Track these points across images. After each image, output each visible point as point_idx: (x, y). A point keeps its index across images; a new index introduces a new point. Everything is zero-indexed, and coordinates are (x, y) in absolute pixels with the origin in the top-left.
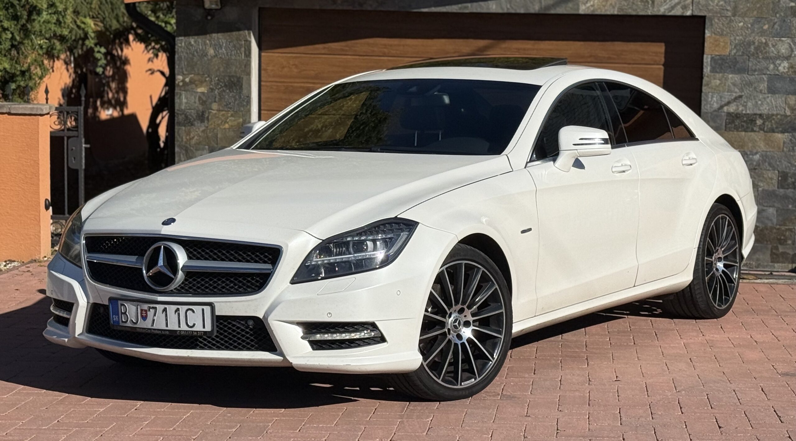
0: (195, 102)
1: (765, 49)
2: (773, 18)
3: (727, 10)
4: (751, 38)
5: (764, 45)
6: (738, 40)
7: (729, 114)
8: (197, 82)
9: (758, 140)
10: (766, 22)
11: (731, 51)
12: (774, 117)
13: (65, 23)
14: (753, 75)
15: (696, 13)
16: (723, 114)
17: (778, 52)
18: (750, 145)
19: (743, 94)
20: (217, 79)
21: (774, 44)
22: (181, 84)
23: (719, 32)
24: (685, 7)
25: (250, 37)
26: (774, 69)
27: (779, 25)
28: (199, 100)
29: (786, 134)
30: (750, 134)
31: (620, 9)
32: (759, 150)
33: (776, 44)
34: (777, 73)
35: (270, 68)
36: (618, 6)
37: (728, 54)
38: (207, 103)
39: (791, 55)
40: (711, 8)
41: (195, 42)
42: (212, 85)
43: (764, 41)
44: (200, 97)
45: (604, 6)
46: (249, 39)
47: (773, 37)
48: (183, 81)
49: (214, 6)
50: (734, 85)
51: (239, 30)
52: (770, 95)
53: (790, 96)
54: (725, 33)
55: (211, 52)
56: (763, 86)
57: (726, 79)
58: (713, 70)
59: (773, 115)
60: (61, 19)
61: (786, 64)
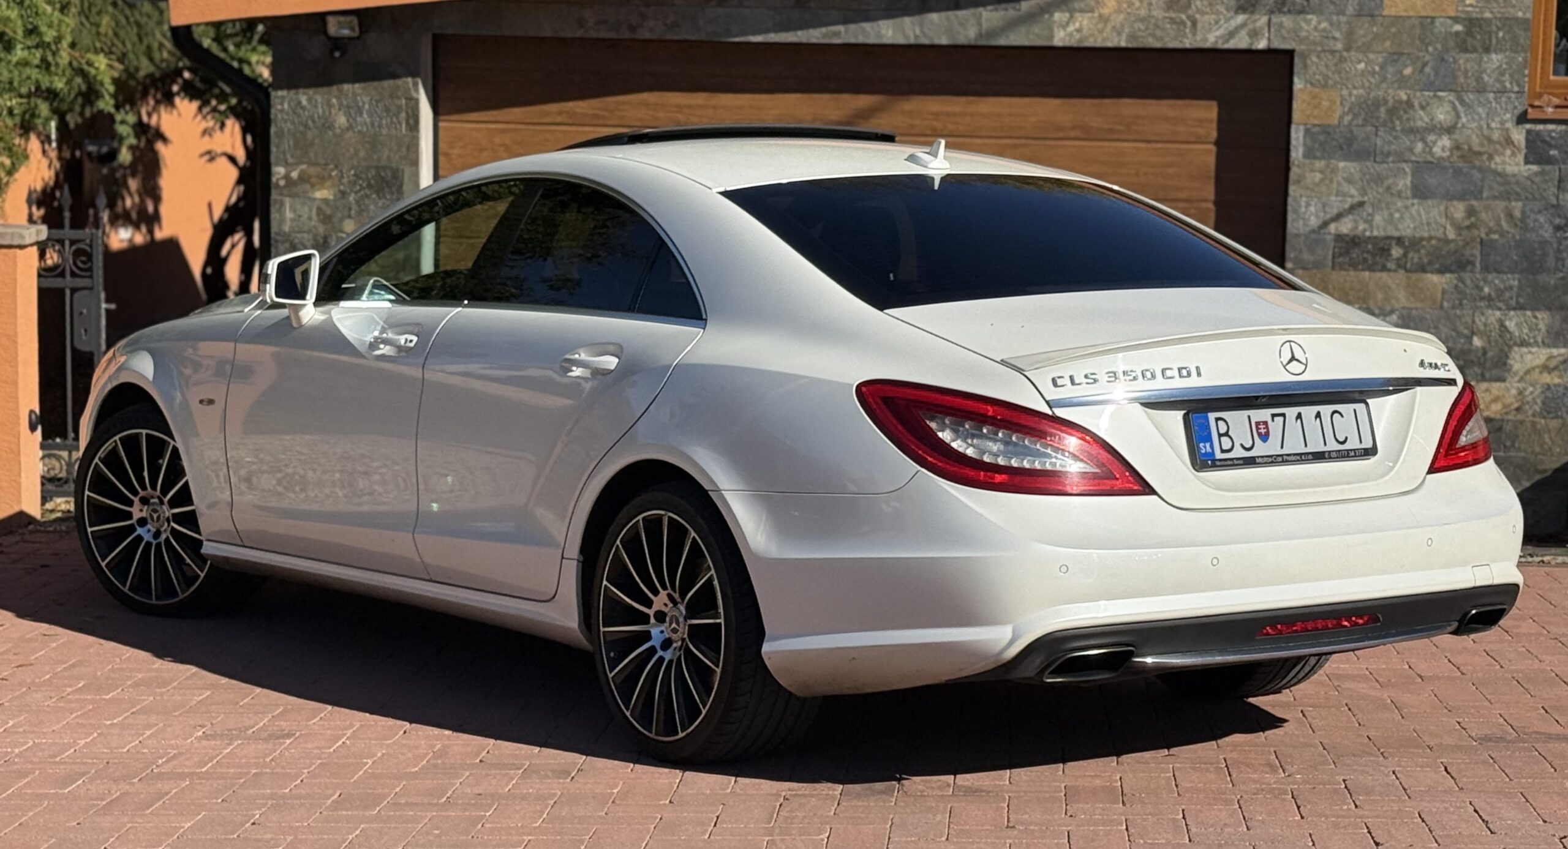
0: (310, 219)
1: (1406, 112)
2: (1421, 54)
3: (1334, 38)
4: (1381, 93)
5: (1404, 106)
6: (1356, 96)
7: (1339, 237)
8: (313, 180)
9: (1394, 286)
10: (1408, 62)
11: (1341, 118)
12: (1424, 243)
13: (57, 65)
14: (1383, 162)
15: (1277, 44)
16: (1328, 237)
17: (1432, 120)
18: (1380, 296)
19: (1366, 198)
20: (352, 172)
21: (1424, 103)
22: (282, 183)
23: (1319, 81)
24: (1254, 34)
25: (417, 91)
26: (1424, 151)
27: (1433, 68)
28: (318, 214)
29: (1448, 275)
30: (1378, 275)
31: (1132, 36)
32: (1397, 306)
33: (1428, 104)
34: (1430, 159)
35: (456, 151)
36: (1127, 30)
37: (1336, 122)
38: (335, 220)
39: (1456, 124)
40: (1304, 34)
41: (310, 100)
42: (343, 184)
43: (1405, 98)
44: (319, 209)
45: (1101, 31)
46: (414, 95)
47: (1422, 90)
48: (287, 177)
49: (346, 32)
50: (1349, 181)
51: (394, 76)
52: (1416, 201)
53: (1455, 203)
54: (1331, 82)
55: (342, 120)
56: (1404, 183)
57: (1334, 171)
58: (1309, 154)
59: (1422, 239)
60: (50, 58)
61: (1445, 142)
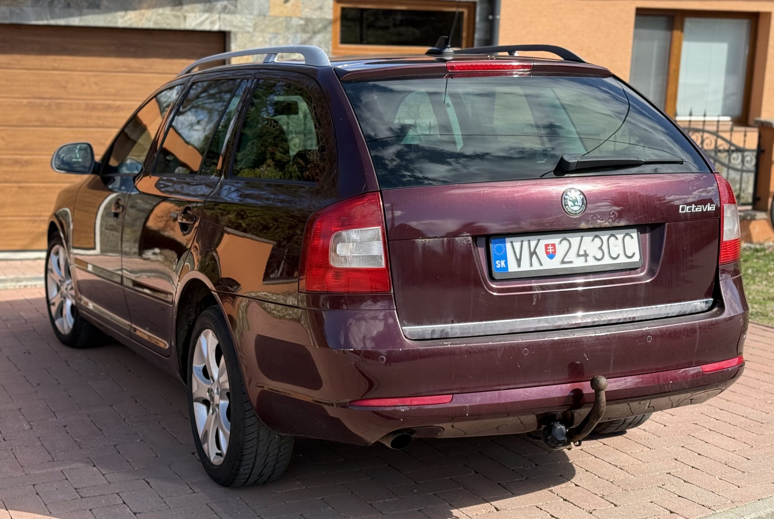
2: (287, 34)
3: (249, 26)
15: (223, 28)
23: (242, 46)
24: (213, 23)
45: (141, 20)
54: (247, 46)
